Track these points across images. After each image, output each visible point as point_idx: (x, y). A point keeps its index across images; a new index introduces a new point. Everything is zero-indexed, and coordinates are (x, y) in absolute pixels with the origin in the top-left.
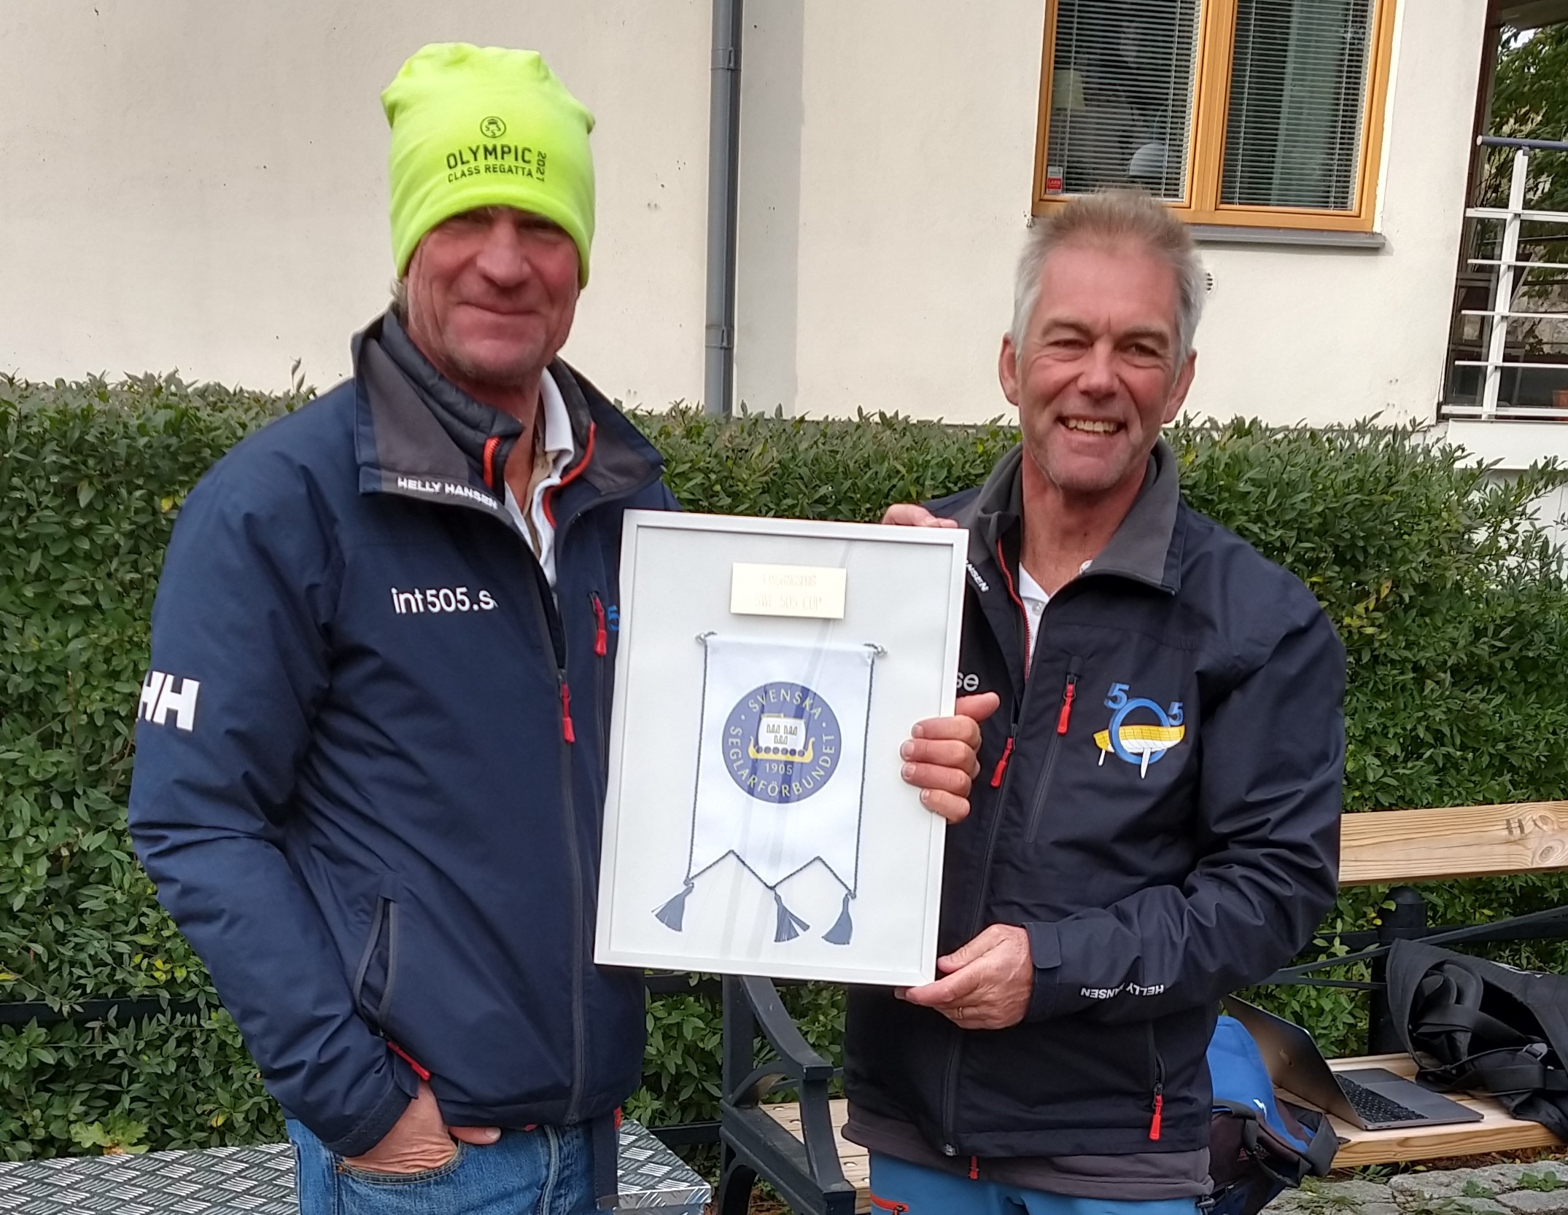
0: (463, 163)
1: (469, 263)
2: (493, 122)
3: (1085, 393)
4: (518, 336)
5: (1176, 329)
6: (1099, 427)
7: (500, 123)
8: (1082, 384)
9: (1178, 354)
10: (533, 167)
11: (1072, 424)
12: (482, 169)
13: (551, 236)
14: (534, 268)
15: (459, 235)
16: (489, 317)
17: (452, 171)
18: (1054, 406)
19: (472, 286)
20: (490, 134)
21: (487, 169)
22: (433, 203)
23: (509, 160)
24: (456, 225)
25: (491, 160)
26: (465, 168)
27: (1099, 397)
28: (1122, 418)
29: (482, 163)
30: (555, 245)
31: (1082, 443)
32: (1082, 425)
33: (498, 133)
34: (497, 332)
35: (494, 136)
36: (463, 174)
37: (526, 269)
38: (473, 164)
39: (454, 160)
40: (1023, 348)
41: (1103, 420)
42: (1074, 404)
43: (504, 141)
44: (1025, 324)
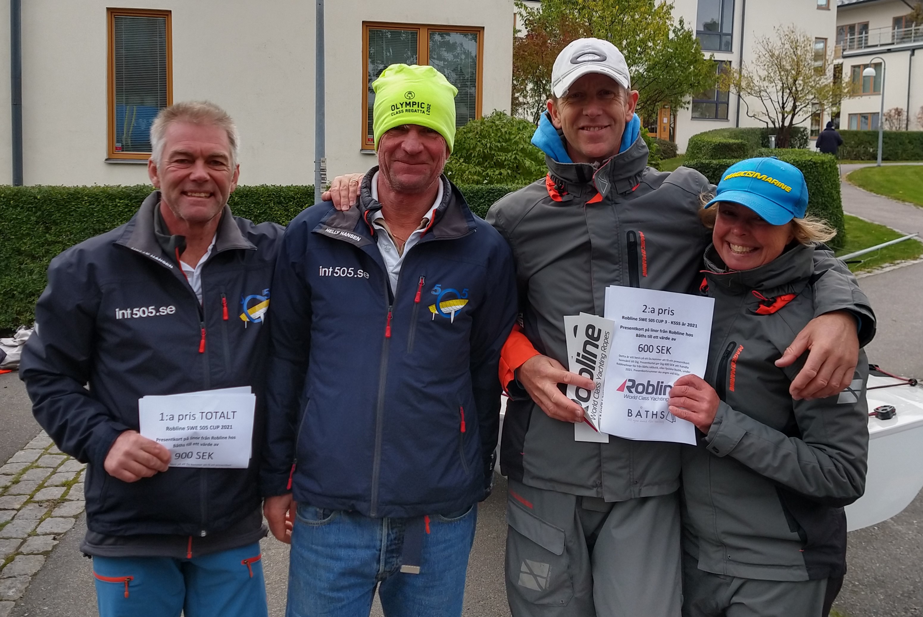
0: (397, 109)
1: (399, 145)
2: (410, 93)
3: (194, 181)
4: (418, 172)
5: (231, 154)
6: (203, 195)
7: (413, 93)
8: (192, 177)
9: (232, 165)
10: (425, 109)
11: (189, 194)
12: (404, 111)
13: (433, 135)
14: (425, 147)
15: (394, 136)
16: (406, 165)
17: (393, 112)
18: (180, 187)
19: (399, 155)
20: (408, 98)
21: (406, 110)
22: (385, 124)
23: (415, 107)
24: (394, 132)
25: (408, 107)
26: (398, 110)
27: (200, 182)
28: (212, 191)
29: (404, 108)
30: (435, 139)
31: (195, 201)
32: (194, 194)
33: (411, 98)
34: (408, 171)
35: (410, 99)
36: (397, 113)
37: (422, 147)
38: (401, 109)
39: (394, 107)
40: (161, 164)
41: (204, 192)
42: (189, 186)
43: (414, 100)
44: (160, 154)
